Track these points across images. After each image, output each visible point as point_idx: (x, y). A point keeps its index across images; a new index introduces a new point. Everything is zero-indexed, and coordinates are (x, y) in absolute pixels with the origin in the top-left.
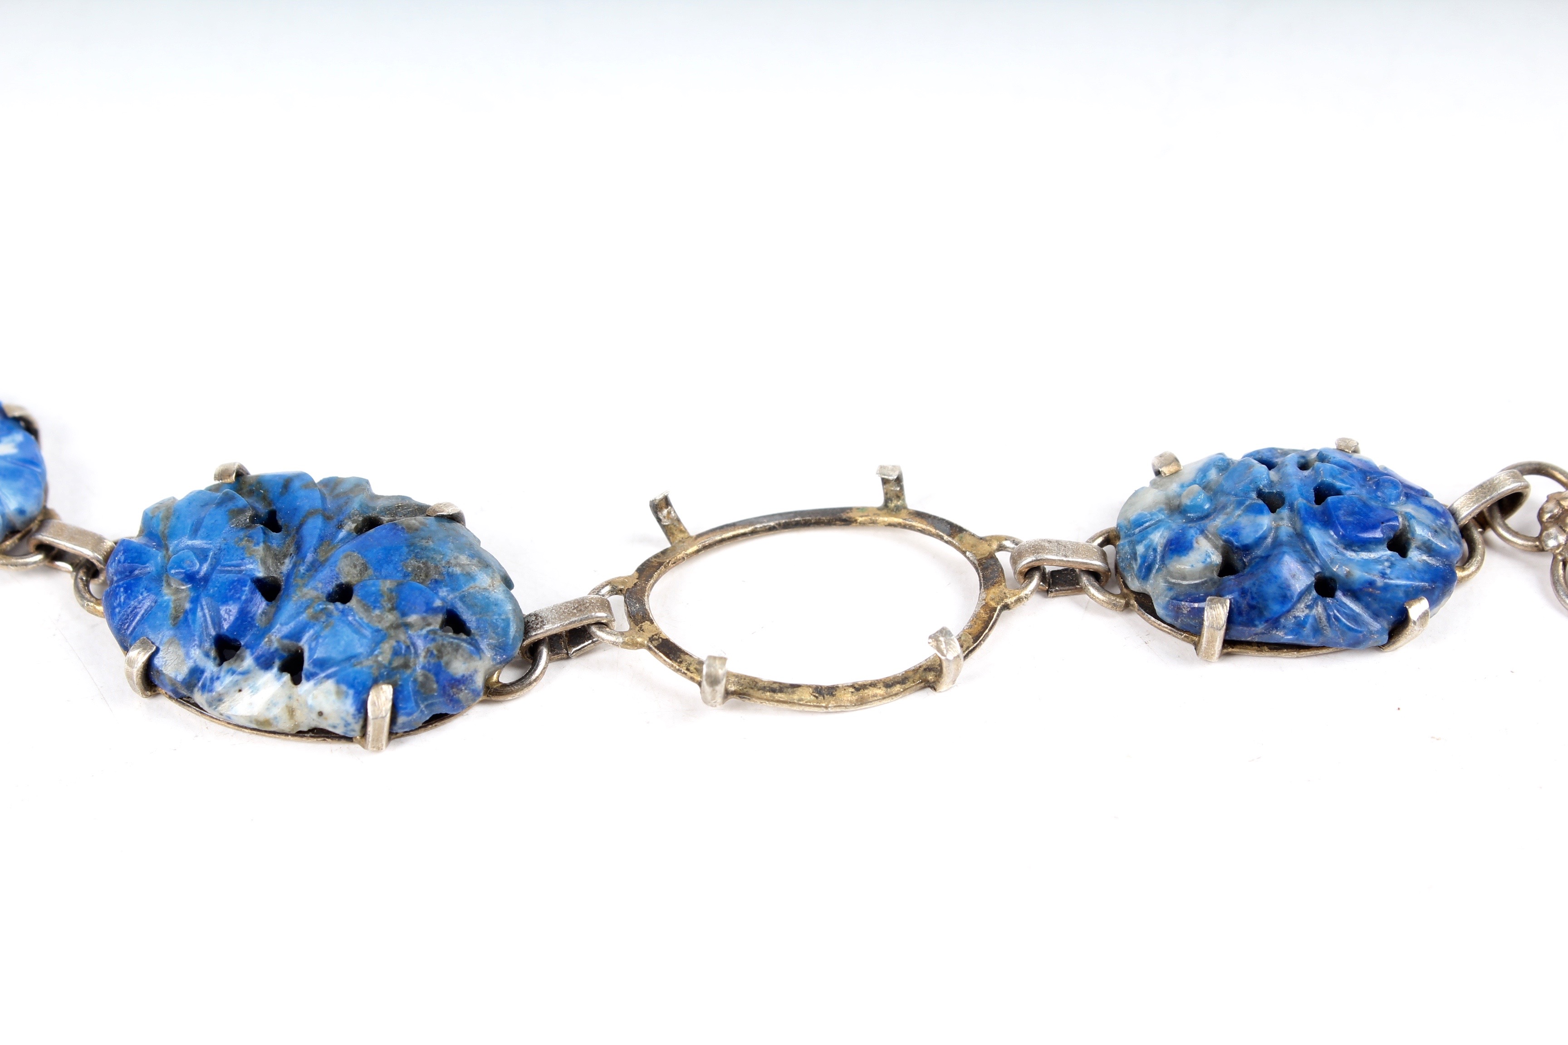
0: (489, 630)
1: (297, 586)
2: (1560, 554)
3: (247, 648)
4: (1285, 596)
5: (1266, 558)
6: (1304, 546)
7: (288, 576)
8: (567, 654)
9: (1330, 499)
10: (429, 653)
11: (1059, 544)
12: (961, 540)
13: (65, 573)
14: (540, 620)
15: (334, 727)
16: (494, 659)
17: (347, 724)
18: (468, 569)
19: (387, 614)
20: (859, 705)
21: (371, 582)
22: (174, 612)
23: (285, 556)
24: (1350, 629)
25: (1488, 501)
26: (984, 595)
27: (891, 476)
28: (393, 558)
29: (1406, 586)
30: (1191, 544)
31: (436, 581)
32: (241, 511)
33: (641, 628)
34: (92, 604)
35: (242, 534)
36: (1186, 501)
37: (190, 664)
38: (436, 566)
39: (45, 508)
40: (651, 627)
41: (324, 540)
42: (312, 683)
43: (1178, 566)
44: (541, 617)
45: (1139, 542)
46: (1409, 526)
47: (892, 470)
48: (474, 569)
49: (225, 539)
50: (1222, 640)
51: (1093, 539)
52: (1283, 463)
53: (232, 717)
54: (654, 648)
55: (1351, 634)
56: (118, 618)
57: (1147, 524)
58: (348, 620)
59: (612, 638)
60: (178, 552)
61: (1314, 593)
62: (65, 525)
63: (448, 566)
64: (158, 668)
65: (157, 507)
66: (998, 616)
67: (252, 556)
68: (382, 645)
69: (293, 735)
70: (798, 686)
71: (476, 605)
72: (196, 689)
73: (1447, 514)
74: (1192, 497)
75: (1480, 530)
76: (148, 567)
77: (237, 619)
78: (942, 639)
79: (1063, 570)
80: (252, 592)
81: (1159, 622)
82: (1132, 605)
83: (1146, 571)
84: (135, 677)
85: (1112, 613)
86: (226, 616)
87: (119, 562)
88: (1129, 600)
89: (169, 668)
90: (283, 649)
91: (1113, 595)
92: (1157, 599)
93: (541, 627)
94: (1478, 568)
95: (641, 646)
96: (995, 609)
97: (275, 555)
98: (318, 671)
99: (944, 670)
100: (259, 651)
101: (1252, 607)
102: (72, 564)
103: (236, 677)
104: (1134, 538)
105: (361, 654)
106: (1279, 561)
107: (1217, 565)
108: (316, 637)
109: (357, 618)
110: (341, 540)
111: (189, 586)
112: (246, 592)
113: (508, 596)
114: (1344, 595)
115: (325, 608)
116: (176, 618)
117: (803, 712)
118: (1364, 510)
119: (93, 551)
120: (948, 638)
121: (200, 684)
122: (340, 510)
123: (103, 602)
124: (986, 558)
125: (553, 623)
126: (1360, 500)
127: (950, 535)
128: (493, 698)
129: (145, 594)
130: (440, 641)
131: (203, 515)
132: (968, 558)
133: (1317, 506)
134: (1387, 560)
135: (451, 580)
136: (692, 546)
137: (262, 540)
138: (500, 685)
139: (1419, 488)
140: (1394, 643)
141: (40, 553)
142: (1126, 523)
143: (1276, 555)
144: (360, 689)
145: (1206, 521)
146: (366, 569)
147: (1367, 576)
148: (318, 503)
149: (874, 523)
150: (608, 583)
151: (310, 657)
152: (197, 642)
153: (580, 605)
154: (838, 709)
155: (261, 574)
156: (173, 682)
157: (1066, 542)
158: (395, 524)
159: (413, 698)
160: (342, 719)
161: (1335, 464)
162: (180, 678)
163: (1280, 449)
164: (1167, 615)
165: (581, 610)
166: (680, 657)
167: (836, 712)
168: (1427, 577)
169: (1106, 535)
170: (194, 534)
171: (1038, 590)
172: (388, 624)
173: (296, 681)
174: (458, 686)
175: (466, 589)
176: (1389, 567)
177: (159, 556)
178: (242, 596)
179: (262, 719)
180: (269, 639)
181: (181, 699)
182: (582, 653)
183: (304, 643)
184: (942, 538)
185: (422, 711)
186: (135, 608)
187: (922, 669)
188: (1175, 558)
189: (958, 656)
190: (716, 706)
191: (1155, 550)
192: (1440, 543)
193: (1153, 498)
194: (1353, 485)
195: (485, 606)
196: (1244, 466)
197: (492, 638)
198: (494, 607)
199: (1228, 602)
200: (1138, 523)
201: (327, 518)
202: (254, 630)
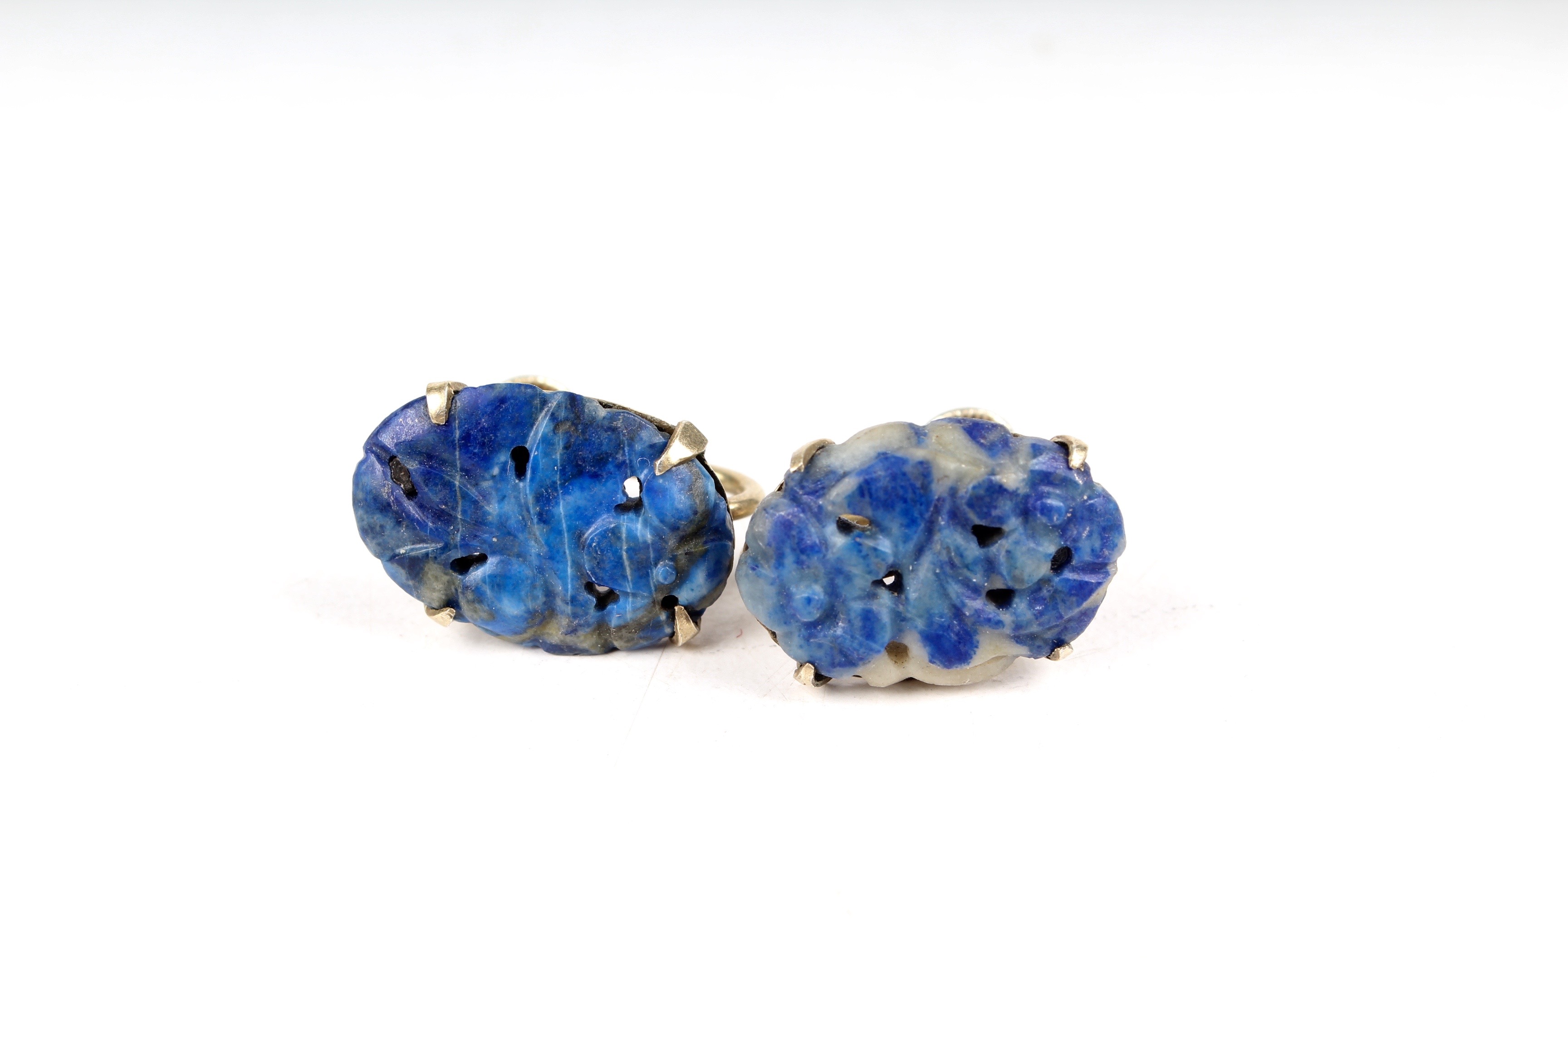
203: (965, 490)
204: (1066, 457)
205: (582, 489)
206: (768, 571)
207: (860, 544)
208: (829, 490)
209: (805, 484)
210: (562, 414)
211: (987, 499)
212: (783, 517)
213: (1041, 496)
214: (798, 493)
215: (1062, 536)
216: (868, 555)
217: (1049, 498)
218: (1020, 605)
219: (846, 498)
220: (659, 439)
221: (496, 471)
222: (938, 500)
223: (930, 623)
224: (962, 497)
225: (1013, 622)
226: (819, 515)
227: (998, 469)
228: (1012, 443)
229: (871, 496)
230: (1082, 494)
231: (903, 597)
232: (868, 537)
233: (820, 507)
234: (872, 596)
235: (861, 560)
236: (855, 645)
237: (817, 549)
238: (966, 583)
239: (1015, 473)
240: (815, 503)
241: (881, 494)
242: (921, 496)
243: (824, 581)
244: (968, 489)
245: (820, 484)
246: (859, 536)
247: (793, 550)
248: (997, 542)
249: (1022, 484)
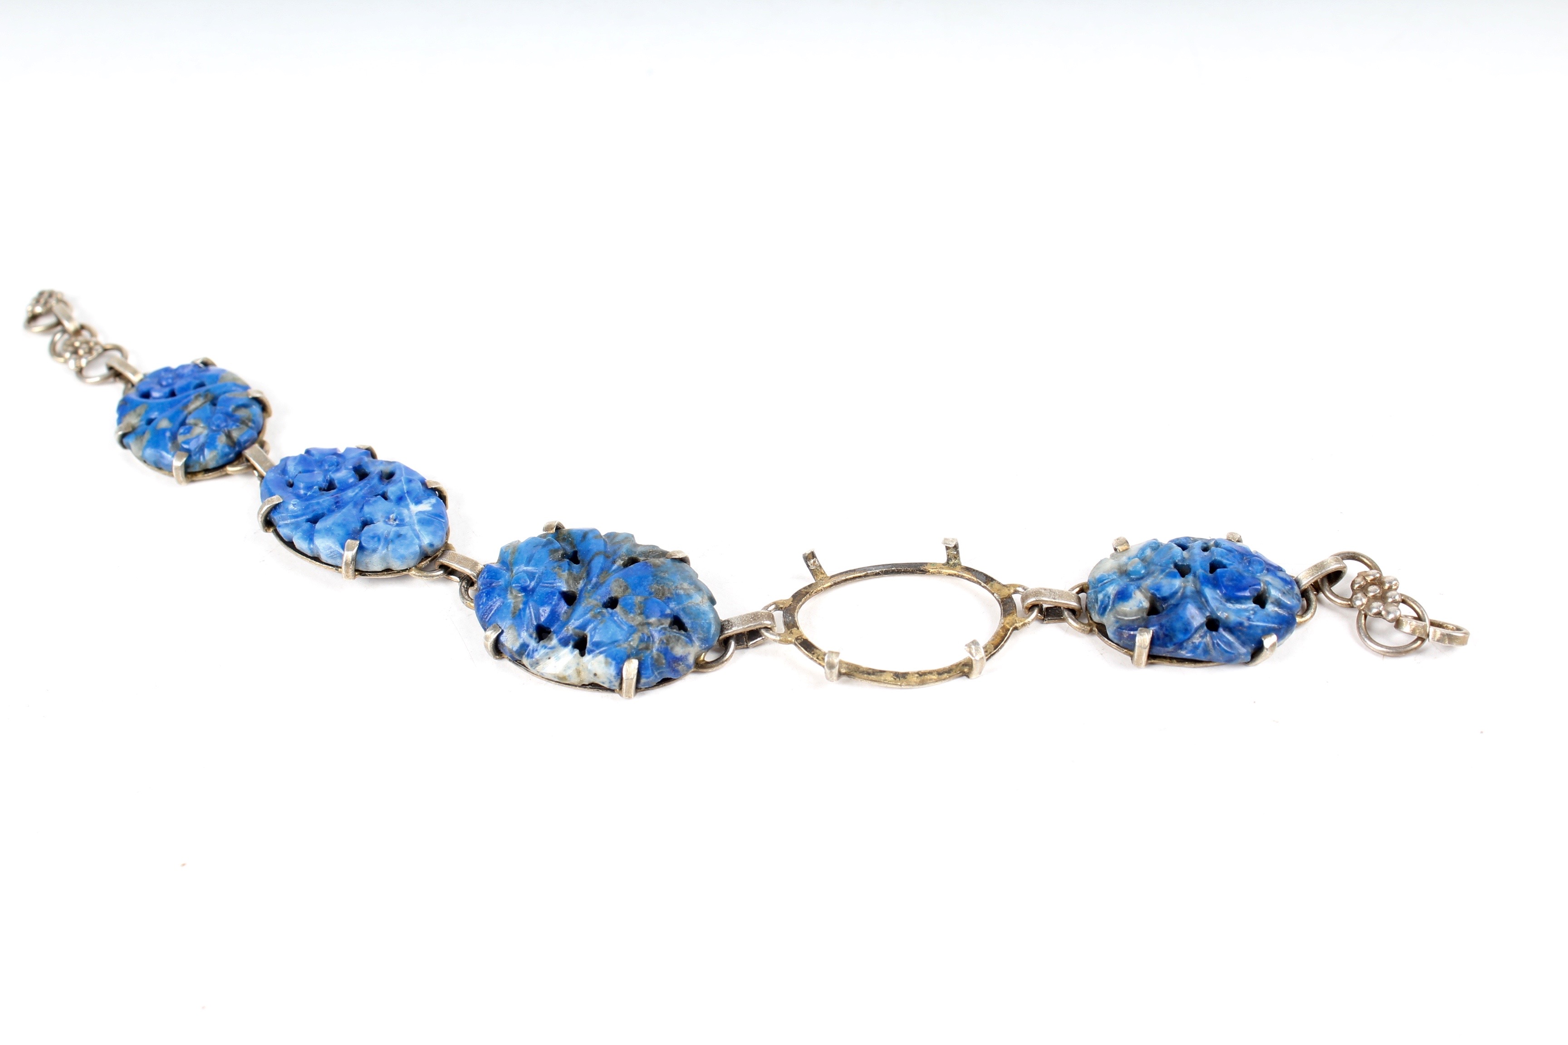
0: (699, 629)
1: (585, 597)
2: (1363, 610)
3: (554, 633)
4: (1187, 629)
5: (1176, 606)
6: (1201, 599)
7: (581, 591)
8: (747, 645)
9: (1218, 570)
10: (661, 641)
11: (1051, 591)
12: (991, 586)
13: (455, 584)
14: (731, 624)
15: (603, 683)
16: (701, 647)
17: (611, 682)
18: (688, 592)
19: (638, 616)
20: (921, 685)
21: (629, 597)
22: (513, 609)
23: (580, 579)
24: (1226, 652)
25: (1319, 575)
26: (1003, 621)
27: (951, 545)
28: (643, 583)
29: (1263, 627)
30: (1131, 595)
31: (669, 598)
32: (556, 551)
33: (791, 632)
34: (469, 602)
35: (556, 564)
36: (1130, 568)
37: (521, 641)
38: (669, 589)
39: (446, 543)
40: (797, 632)
41: (604, 570)
42: (591, 656)
43: (1122, 608)
44: (731, 622)
45: (1100, 592)
46: (1267, 589)
47: (952, 541)
48: (692, 592)
49: (546, 567)
50: (1147, 655)
51: (1073, 589)
52: (1192, 546)
53: (544, 674)
54: (798, 644)
55: (1227, 655)
56: (481, 611)
57: (1105, 581)
58: (614, 619)
59: (773, 637)
60: (518, 573)
61: (1205, 628)
62: (456, 554)
63: (676, 589)
64: (502, 643)
65: (508, 546)
66: (1011, 634)
67: (560, 578)
68: (633, 635)
69: (580, 687)
70: (884, 672)
71: (692, 614)
72: (524, 656)
73: (1291, 582)
74: (1133, 565)
75: (1315, 593)
76: (500, 582)
77: (549, 616)
78: (973, 647)
79: (1054, 607)
80: (559, 600)
81: (1110, 642)
82: (1094, 631)
83: (1103, 610)
84: (489, 647)
85: (1082, 634)
86: (543, 614)
87: (484, 578)
88: (1092, 627)
89: (509, 643)
90: (576, 635)
91: (1083, 624)
92: (1108, 628)
93: (731, 628)
94: (1312, 617)
95: (791, 642)
96: (1009, 630)
97: (575, 578)
98: (595, 649)
99: (974, 666)
100: (561, 636)
101: (1166, 636)
102: (459, 578)
103: (547, 650)
104: (1096, 589)
105: (620, 640)
106: (1185, 609)
107: (1146, 608)
108: (595, 628)
109: (620, 618)
110: (614, 570)
111: (523, 594)
112: (555, 600)
113: (711, 608)
114: (1224, 630)
115: (601, 612)
116: (514, 613)
117: (886, 687)
118: (1239, 578)
119: (471, 570)
120: (977, 646)
121: (526, 653)
122: (615, 552)
123: (474, 601)
124: (1006, 598)
125: (738, 626)
126: (1238, 572)
127: (985, 583)
128: (700, 670)
129: (497, 598)
130: (668, 634)
131: (534, 552)
132: (995, 597)
133: (1211, 574)
134: (1252, 610)
135: (678, 598)
136: (827, 583)
137: (567, 569)
138: (704, 662)
139: (1275, 565)
140: (1254, 661)
141: (442, 570)
142: (1093, 580)
143: (1182, 604)
144: (619, 661)
145: (1141, 581)
146: (627, 589)
147: (1239, 619)
148: (602, 548)
149: (939, 573)
150: (774, 603)
151: (591, 640)
152: (525, 628)
153: (755, 616)
154: (908, 687)
155: (565, 589)
156: (511, 651)
157: (1055, 590)
158: (646, 562)
159: (650, 668)
160: (608, 678)
161: (1224, 549)
162: (515, 649)
163: (1192, 538)
164: (1115, 638)
165: (755, 619)
166: (813, 651)
167: (907, 688)
168: (1276, 621)
169: (1081, 587)
170: (528, 563)
171: (1036, 618)
172: (638, 623)
173: (582, 654)
174: (678, 662)
175: (686, 603)
176: (1253, 614)
177: (507, 575)
178: (553, 602)
179: (561, 676)
180: (567, 628)
181: (516, 661)
182: (756, 645)
183: (587, 632)
184: (980, 584)
185: (656, 676)
186: (491, 606)
187: (961, 665)
188: (1121, 603)
189: (983, 658)
190: (833, 681)
191: (1109, 597)
192: (1287, 601)
193: (1111, 565)
194: (1234, 562)
195: (697, 614)
196: (1168, 547)
197: (700, 634)
198: (702, 615)
199: (1151, 631)
200: (1100, 580)
201: (607, 557)
202: (559, 623)
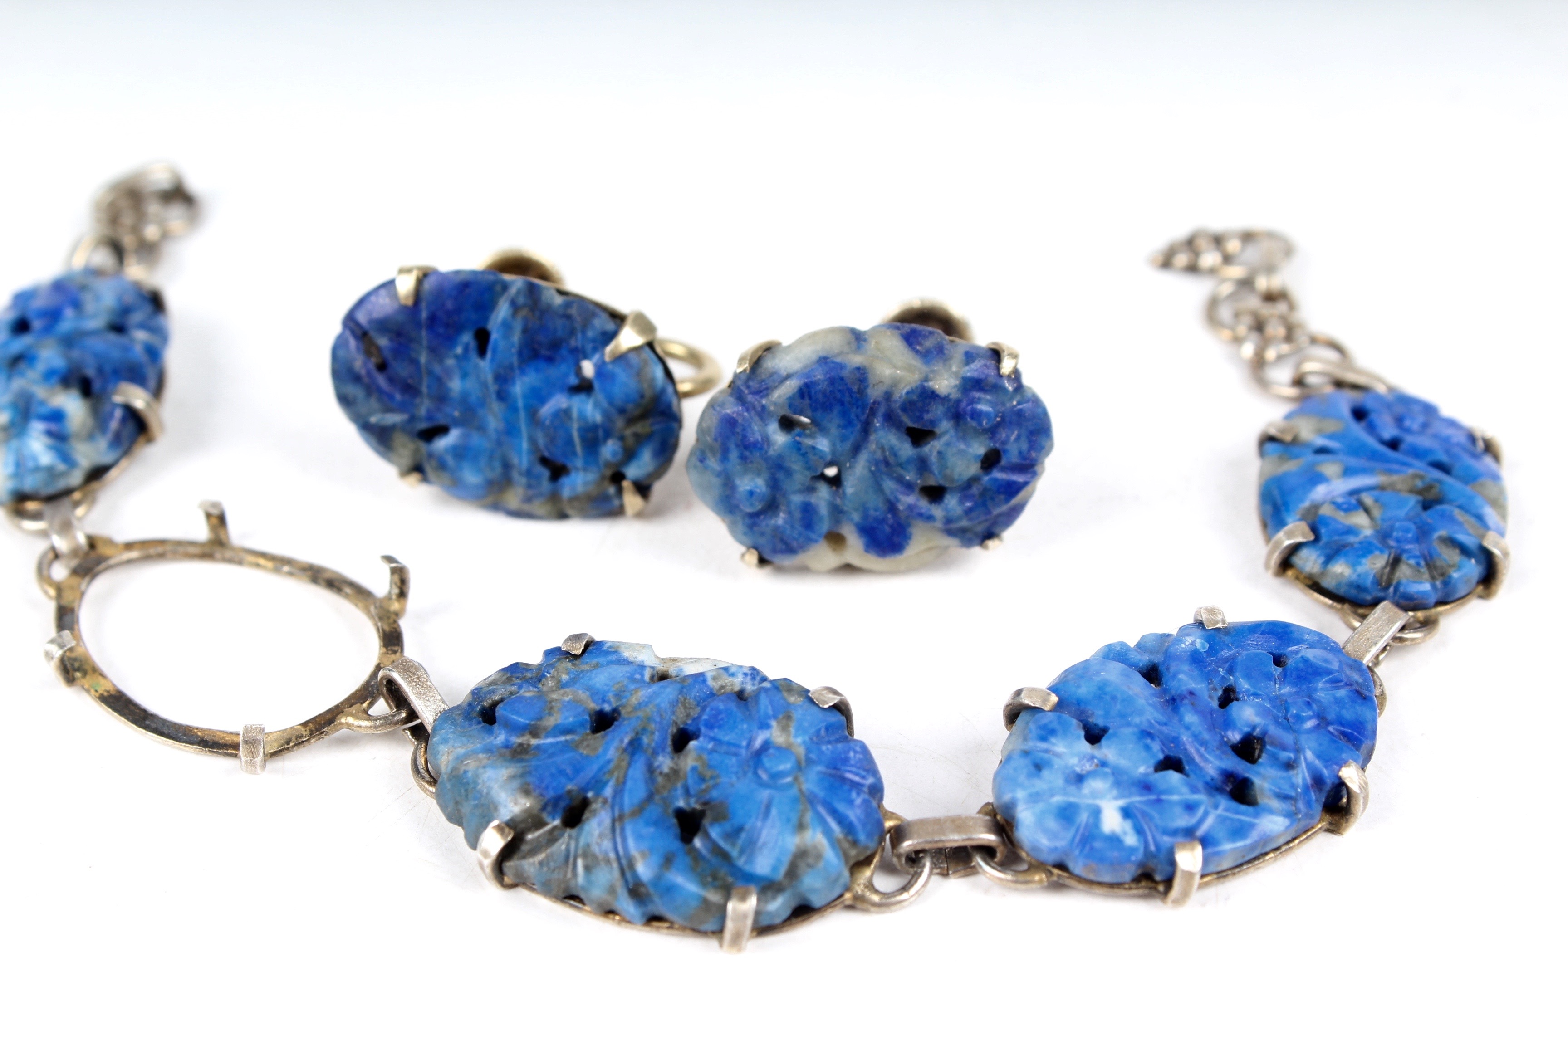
203: (899, 395)
204: (997, 364)
205: (538, 371)
206: (713, 463)
207: (799, 443)
208: (772, 391)
209: (751, 383)
210: (521, 300)
211: (920, 404)
212: (728, 415)
213: (972, 402)
214: (743, 392)
215: (992, 438)
216: (806, 453)
217: (979, 403)
218: (952, 502)
219: (787, 399)
220: (610, 326)
221: (459, 350)
222: (874, 403)
223: (865, 515)
224: (895, 402)
225: (944, 517)
226: (763, 414)
227: (931, 376)
228: (947, 349)
229: (810, 398)
230: (1011, 399)
231: (841, 491)
232: (807, 436)
233: (763, 407)
234: (811, 489)
235: (801, 458)
236: (795, 534)
237: (759, 446)
238: (900, 480)
239: (947, 379)
240: (759, 402)
241: (820, 397)
242: (858, 400)
243: (766, 475)
244: (901, 394)
245: (765, 384)
246: (799, 435)
247: (737, 446)
248: (929, 443)
249: (954, 390)
